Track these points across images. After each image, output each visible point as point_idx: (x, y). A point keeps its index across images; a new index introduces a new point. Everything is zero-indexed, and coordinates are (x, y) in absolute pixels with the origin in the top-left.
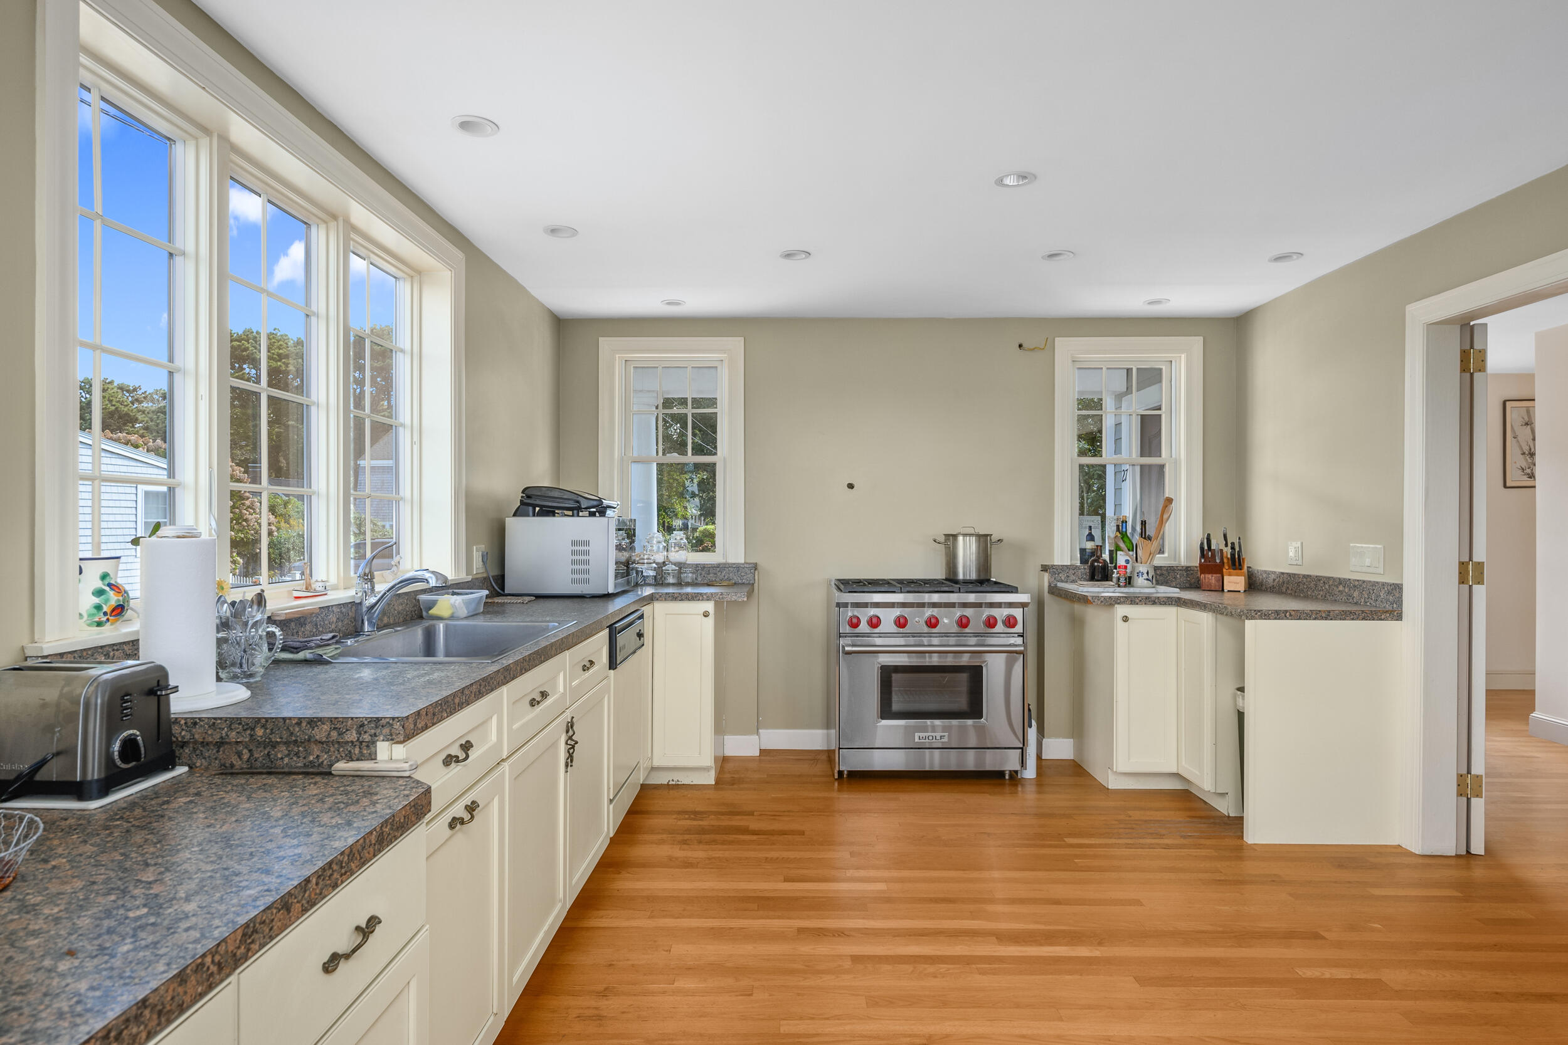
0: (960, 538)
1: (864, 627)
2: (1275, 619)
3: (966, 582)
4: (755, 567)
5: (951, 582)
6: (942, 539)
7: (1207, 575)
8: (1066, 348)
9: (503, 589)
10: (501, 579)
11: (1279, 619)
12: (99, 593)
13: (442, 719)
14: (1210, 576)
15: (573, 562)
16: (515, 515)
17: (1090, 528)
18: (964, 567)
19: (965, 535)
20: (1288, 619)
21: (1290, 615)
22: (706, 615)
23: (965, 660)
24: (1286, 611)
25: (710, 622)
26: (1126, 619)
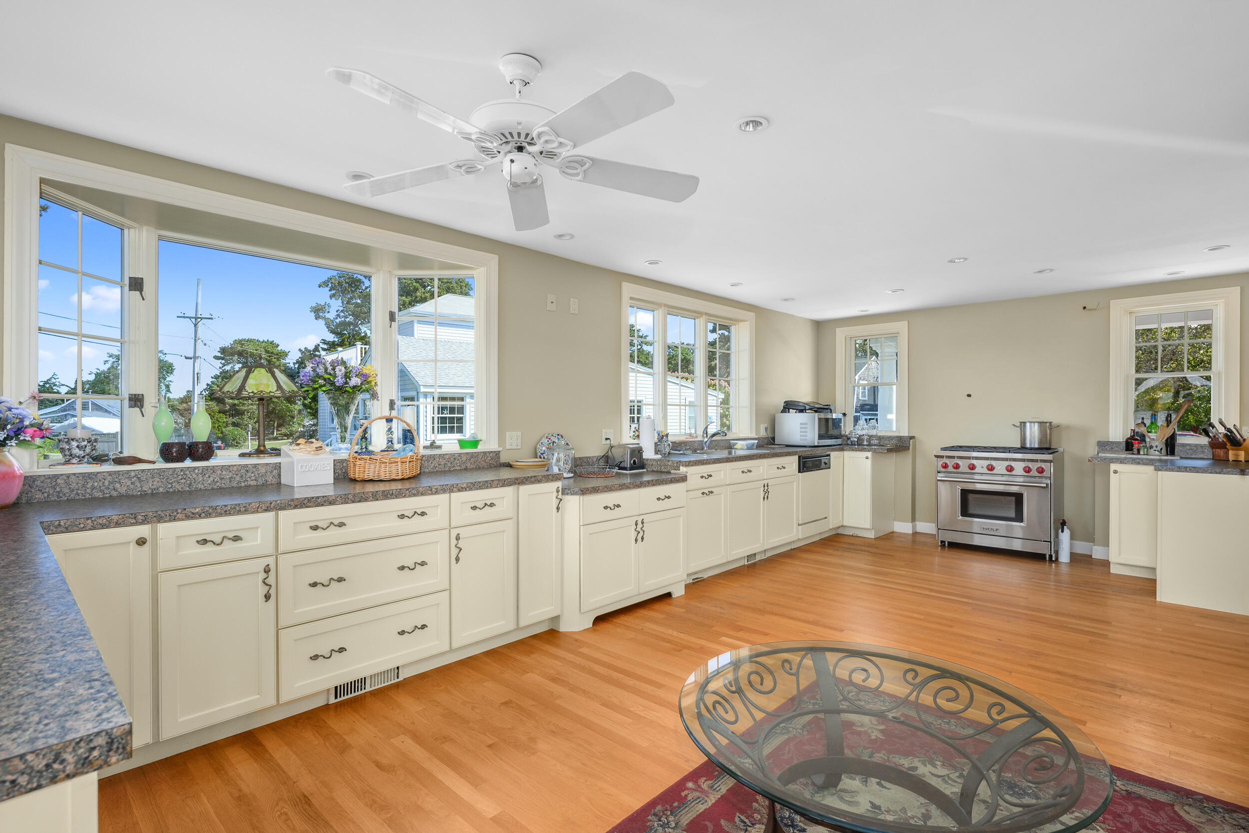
0: (1028, 424)
1: (950, 469)
2: (1178, 471)
3: (1031, 449)
4: (912, 438)
5: (1023, 449)
6: (1018, 424)
7: (1217, 450)
8: (1117, 307)
9: (774, 442)
10: (773, 439)
11: (1181, 471)
12: (634, 432)
13: (699, 465)
14: (1219, 450)
15: (801, 432)
16: (781, 412)
17: (1143, 419)
18: (1031, 441)
19: (1031, 422)
20: (1188, 472)
21: (1190, 470)
22: (867, 458)
23: (1014, 489)
24: (1187, 467)
25: (869, 462)
26: (1115, 472)
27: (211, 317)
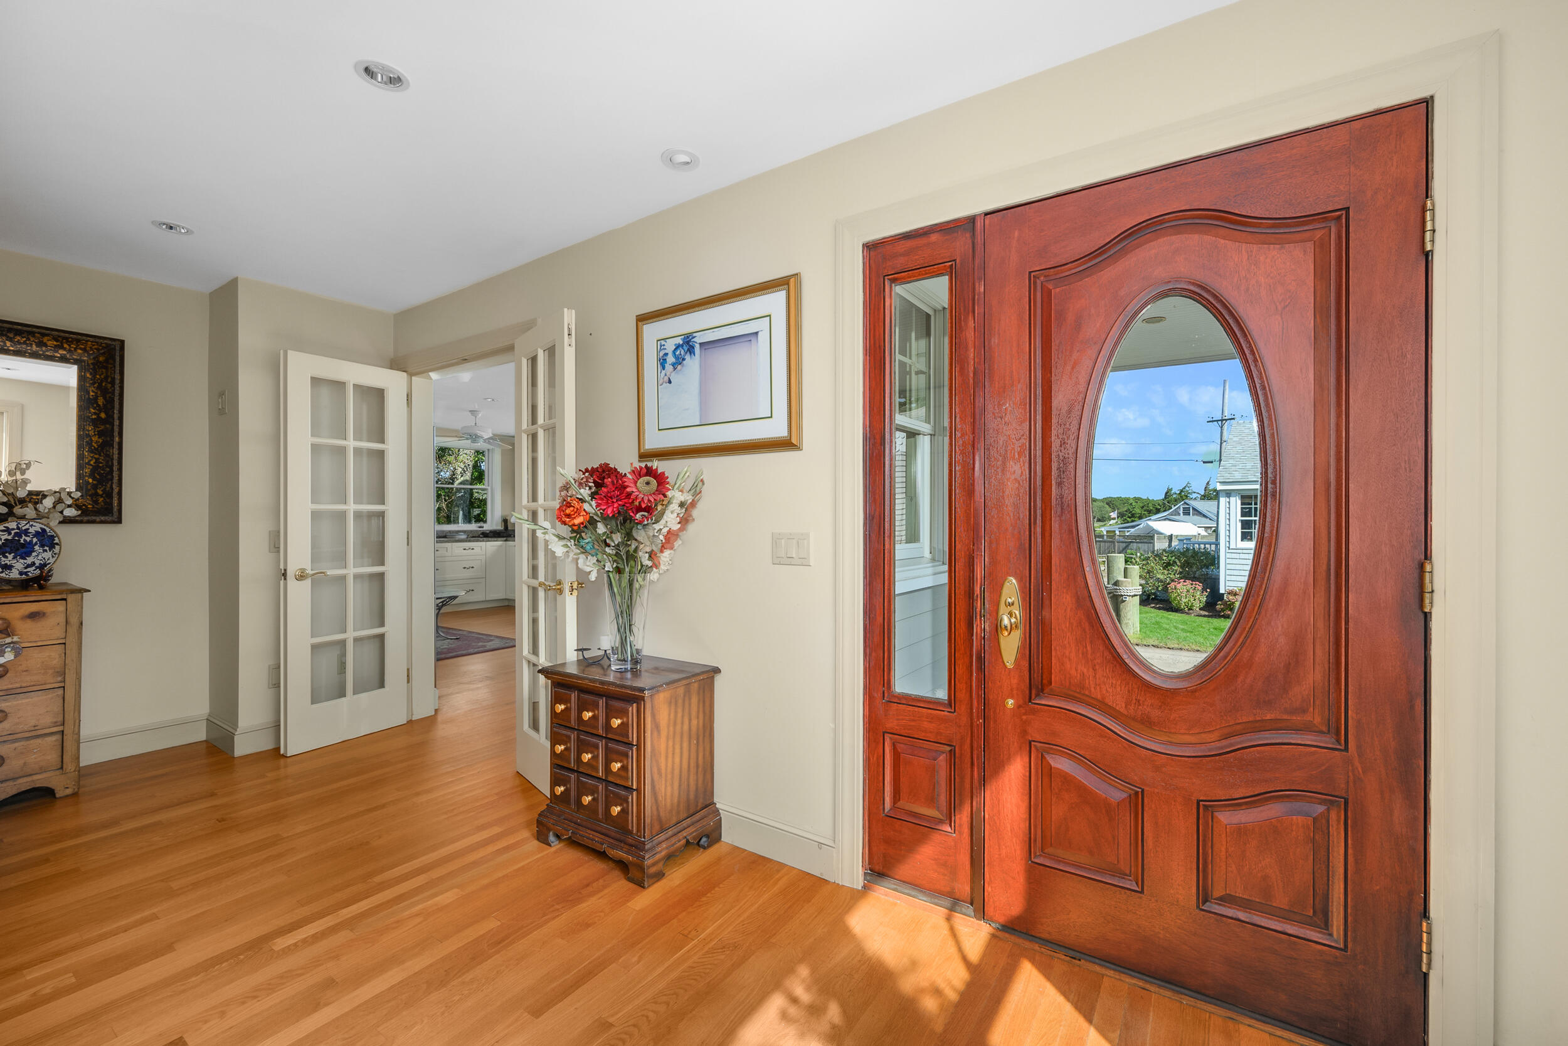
27: (1233, 417)
